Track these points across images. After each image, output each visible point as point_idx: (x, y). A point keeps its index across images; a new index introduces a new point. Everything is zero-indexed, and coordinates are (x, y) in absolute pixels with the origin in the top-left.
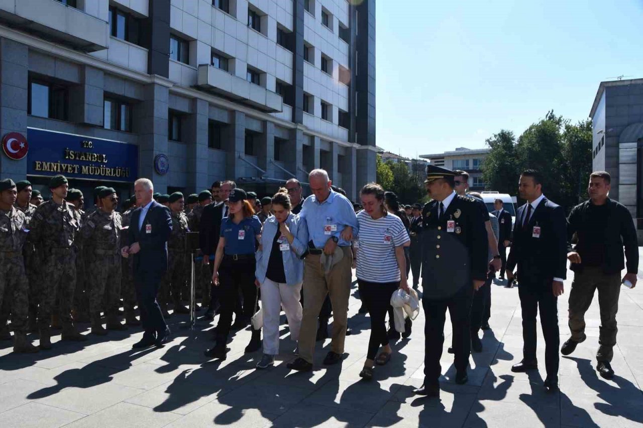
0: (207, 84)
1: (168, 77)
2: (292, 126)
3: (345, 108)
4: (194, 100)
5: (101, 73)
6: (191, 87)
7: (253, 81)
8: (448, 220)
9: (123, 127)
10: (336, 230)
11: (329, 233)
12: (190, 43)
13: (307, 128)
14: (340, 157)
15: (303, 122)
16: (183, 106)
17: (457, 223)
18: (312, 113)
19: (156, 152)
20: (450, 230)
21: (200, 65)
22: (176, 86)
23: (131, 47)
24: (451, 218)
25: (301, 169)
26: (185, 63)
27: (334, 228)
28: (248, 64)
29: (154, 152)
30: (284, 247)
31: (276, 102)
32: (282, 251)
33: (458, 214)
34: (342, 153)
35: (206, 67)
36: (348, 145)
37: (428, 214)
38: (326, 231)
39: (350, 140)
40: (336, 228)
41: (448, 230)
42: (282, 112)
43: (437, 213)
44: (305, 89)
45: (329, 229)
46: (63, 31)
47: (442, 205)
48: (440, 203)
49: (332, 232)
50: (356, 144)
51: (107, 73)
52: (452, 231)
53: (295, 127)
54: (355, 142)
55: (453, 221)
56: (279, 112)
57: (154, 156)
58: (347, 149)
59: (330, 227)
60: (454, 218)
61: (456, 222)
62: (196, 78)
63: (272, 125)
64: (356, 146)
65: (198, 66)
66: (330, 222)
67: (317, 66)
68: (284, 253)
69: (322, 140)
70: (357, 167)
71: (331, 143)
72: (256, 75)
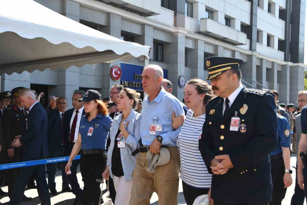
0: (207, 31)
1: (184, 27)
2: (250, 53)
3: (283, 38)
4: (196, 41)
5: (152, 28)
6: (195, 32)
7: (227, 24)
8: (233, 117)
9: (159, 59)
10: (161, 130)
11: (154, 133)
12: (193, 4)
13: (259, 54)
14: (278, 72)
15: (257, 50)
16: (190, 45)
17: (243, 120)
18: (262, 43)
19: (179, 75)
20: (234, 128)
21: (201, 19)
22: (190, 33)
23: (166, 11)
24: (236, 114)
25: (256, 82)
26: (190, 17)
27: (159, 128)
28: (225, 14)
29: (178, 74)
30: (121, 145)
31: (242, 38)
32: (119, 148)
33: (244, 110)
34: (280, 70)
35: (206, 20)
36: (285, 63)
37: (212, 112)
38: (151, 130)
39: (285, 60)
40: (161, 128)
41: (232, 129)
42: (246, 45)
43: (222, 110)
44: (258, 27)
45: (153, 129)
46: (141, 7)
47: (228, 101)
48: (225, 99)
49: (157, 132)
50: (289, 62)
51: (155, 28)
52: (236, 129)
53: (252, 54)
54: (289, 61)
55: (239, 119)
56: (245, 45)
57: (178, 76)
58: (283, 66)
59: (155, 127)
60: (239, 115)
61: (241, 119)
62: (198, 27)
63: (238, 53)
64: (290, 64)
65: (199, 19)
66: (155, 121)
67: (265, 10)
68: (121, 150)
69: (267, 61)
70: (290, 78)
71: (273, 63)
72: (229, 21)
